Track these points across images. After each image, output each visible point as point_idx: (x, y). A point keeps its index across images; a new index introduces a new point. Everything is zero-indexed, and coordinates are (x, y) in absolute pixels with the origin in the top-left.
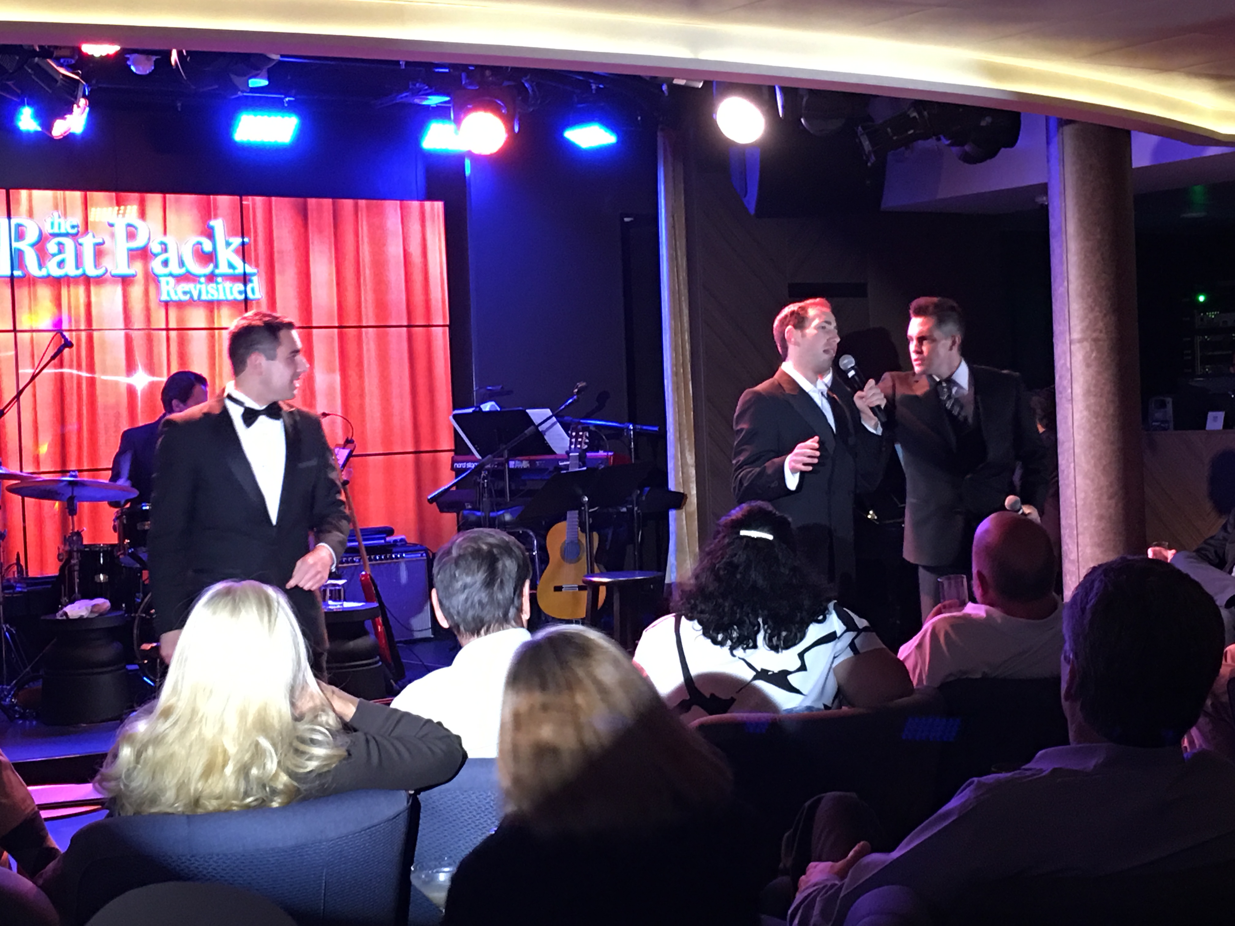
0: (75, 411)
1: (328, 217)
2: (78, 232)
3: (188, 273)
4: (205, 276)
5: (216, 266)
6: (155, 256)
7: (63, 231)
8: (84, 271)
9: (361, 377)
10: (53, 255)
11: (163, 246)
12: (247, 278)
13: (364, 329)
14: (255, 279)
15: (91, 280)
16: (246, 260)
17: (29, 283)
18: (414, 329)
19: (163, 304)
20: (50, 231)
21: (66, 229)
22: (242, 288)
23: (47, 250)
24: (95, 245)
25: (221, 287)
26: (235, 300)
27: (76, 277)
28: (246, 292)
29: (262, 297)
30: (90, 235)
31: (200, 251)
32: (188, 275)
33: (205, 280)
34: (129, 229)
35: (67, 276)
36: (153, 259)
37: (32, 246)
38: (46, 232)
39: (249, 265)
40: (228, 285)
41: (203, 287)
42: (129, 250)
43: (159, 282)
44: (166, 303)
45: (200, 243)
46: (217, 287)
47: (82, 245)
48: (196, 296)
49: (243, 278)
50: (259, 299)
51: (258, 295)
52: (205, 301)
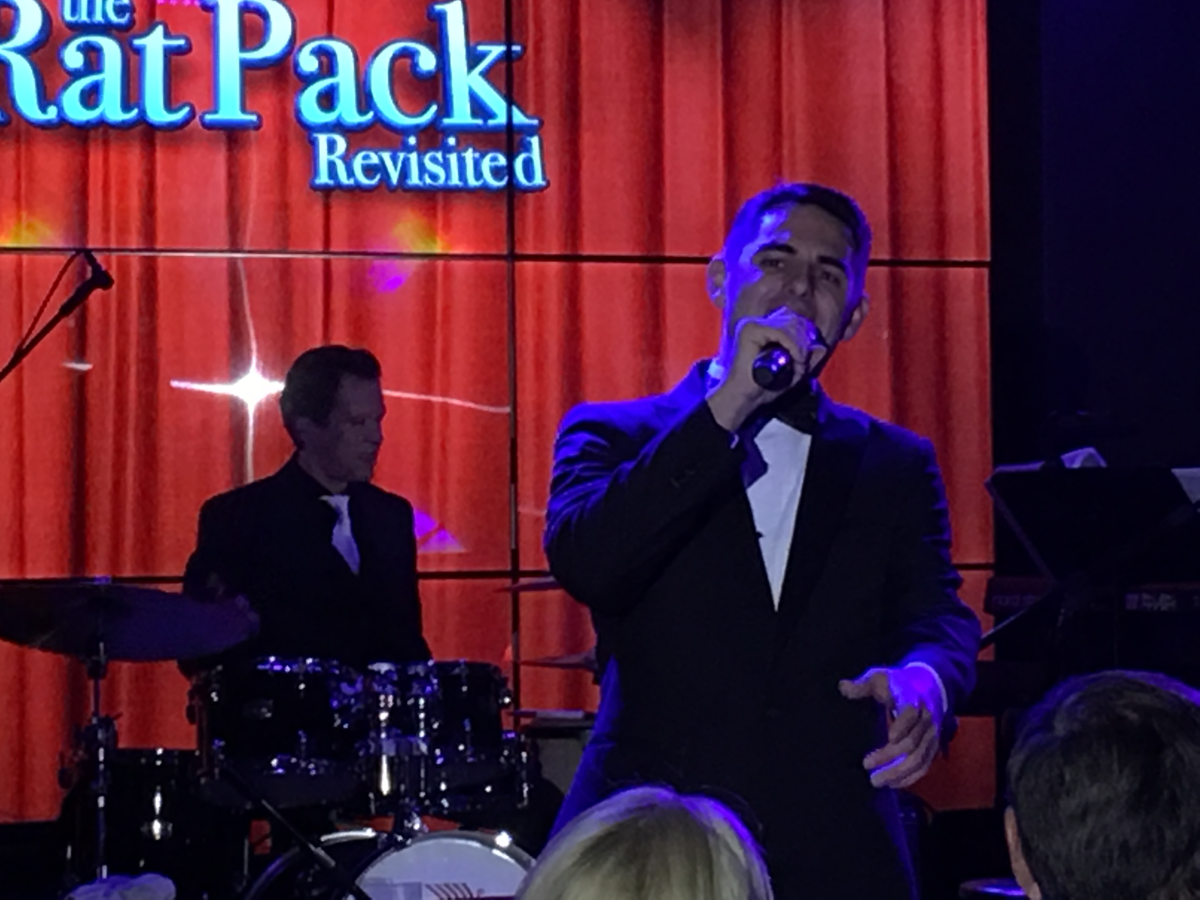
0: (109, 443)
2: (132, 22)
3: (379, 121)
4: (416, 130)
5: (446, 109)
6: (308, 80)
7: (98, 17)
8: (143, 112)
10: (76, 75)
11: (324, 59)
12: (517, 138)
14: (535, 141)
15: (159, 134)
16: (515, 97)
17: (18, 140)
18: (905, 270)
19: (319, 194)
20: (68, 17)
21: (105, 14)
22: (502, 161)
23: (61, 62)
24: (169, 53)
25: (453, 158)
26: (485, 188)
27: (123, 127)
28: (510, 169)
29: (548, 184)
30: (160, 29)
31: (408, 69)
32: (379, 126)
33: (419, 142)
34: (247, 15)
35: (102, 123)
36: (303, 90)
37: (25, 51)
38: (60, 19)
39: (519, 108)
40: (469, 155)
41: (413, 157)
42: (246, 67)
43: (313, 143)
44: (327, 190)
45: (409, 55)
46: (444, 158)
47: (139, 52)
48: (394, 176)
49: (504, 137)
50: (540, 189)
51: (538, 180)
52: (417, 191)
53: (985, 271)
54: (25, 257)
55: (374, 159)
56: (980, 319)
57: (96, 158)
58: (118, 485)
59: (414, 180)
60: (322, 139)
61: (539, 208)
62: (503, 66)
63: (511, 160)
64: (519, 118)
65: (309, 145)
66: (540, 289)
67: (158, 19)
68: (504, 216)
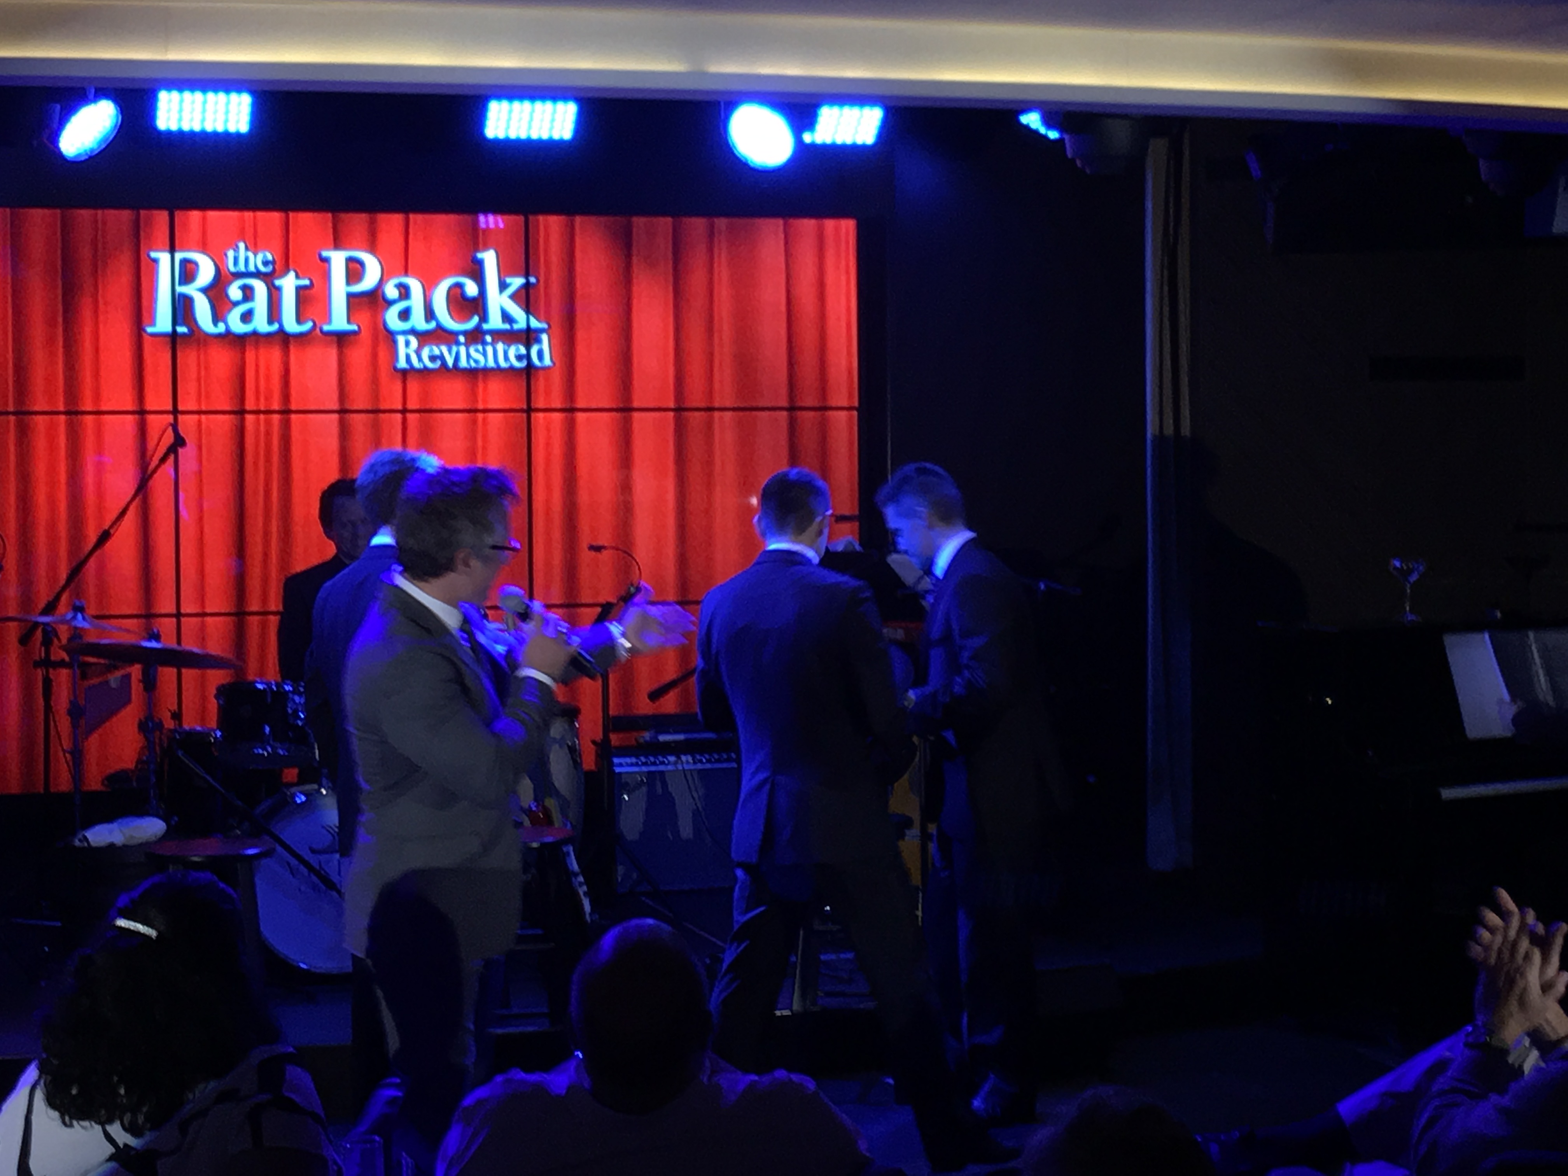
1: (664, 244)
2: (274, 270)
3: (439, 327)
4: (465, 333)
5: (484, 318)
6: (390, 303)
7: (252, 268)
8: (281, 326)
9: (709, 485)
10: (236, 304)
11: (403, 291)
12: (533, 335)
13: (717, 414)
14: (545, 337)
15: (292, 340)
16: (531, 309)
17: (199, 345)
18: (799, 413)
19: (399, 375)
20: (232, 268)
21: (256, 267)
22: (523, 350)
23: (227, 296)
24: (299, 289)
25: (489, 349)
26: (512, 368)
27: (269, 335)
28: (528, 356)
29: (554, 364)
30: (292, 274)
31: (459, 296)
32: (440, 331)
33: (466, 339)
34: (351, 265)
35: (255, 333)
36: (387, 308)
37: (205, 291)
38: (227, 270)
39: (535, 317)
40: (500, 347)
41: (463, 349)
42: (350, 296)
43: (395, 342)
44: (404, 372)
45: (459, 286)
46: (484, 349)
47: (279, 289)
48: (450, 362)
49: (525, 337)
50: (548, 368)
51: (547, 361)
52: (465, 370)
53: (855, 413)
54: (203, 417)
55: (436, 352)
56: (851, 443)
57: (250, 355)
58: (266, 555)
59: (463, 363)
60: (401, 340)
61: (547, 380)
62: (523, 291)
63: (528, 349)
64: (535, 323)
65: (392, 343)
66: (548, 430)
67: (291, 267)
68: (525, 384)
